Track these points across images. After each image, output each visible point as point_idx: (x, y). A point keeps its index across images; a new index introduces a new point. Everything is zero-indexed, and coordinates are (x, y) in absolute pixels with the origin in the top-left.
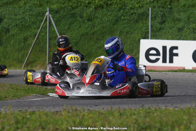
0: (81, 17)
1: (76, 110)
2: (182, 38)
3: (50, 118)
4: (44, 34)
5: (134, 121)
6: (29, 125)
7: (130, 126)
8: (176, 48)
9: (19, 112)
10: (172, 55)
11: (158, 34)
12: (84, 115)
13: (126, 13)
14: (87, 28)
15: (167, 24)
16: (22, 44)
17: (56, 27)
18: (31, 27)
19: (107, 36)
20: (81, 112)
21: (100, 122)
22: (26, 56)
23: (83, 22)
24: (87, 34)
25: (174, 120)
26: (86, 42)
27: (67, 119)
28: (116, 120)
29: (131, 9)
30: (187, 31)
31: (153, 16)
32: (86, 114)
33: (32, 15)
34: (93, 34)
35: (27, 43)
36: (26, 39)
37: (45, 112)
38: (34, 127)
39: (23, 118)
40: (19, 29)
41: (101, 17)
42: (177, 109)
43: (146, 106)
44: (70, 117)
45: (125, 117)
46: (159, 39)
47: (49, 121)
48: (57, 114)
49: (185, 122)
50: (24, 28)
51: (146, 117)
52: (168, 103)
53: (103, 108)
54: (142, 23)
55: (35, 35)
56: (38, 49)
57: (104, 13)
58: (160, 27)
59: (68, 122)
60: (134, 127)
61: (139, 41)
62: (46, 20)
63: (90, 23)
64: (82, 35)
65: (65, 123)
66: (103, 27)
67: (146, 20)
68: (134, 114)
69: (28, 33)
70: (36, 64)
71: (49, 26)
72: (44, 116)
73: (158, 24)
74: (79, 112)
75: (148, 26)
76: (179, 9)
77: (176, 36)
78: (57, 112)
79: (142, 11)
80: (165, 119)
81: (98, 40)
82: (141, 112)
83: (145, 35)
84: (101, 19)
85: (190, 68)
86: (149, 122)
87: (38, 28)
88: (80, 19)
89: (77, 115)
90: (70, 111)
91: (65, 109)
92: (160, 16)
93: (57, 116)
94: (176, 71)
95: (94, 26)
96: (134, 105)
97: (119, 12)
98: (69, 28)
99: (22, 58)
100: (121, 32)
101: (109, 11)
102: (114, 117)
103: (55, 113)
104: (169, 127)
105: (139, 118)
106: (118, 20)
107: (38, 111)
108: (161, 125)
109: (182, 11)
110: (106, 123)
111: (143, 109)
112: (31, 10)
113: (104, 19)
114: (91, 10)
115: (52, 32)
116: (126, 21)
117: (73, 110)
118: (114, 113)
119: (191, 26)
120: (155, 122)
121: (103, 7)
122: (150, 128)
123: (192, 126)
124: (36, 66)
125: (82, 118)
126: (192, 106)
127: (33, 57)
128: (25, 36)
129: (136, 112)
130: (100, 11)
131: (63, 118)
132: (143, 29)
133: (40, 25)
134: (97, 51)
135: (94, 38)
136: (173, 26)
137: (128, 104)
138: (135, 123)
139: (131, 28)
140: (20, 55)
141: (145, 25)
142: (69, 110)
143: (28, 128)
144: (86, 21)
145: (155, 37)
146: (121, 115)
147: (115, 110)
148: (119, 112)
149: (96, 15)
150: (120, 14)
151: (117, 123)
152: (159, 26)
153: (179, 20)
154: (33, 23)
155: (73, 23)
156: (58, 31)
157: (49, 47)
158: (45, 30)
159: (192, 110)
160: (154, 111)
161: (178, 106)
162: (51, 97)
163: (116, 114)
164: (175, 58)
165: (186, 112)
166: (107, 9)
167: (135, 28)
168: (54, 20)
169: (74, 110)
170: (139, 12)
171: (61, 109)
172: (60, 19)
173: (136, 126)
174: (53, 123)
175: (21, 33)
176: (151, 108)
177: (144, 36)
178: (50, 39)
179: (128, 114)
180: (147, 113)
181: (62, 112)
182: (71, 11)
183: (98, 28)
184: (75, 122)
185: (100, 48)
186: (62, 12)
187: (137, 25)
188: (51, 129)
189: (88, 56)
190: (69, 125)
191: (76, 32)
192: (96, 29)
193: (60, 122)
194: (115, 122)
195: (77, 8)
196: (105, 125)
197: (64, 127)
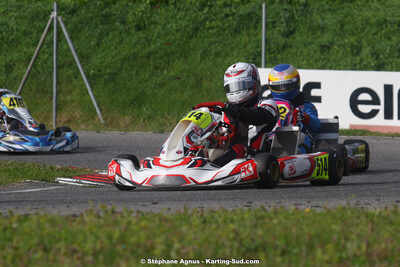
0: (123, 22)
1: (113, 212)
2: (329, 64)
3: (61, 228)
4: (46, 56)
5: (232, 235)
6: (18, 242)
7: (223, 244)
8: (317, 85)
11: (279, 56)
12: (129, 223)
13: (215, 15)
14: (135, 45)
15: (298, 37)
16: (3, 78)
17: (72, 41)
18: (20, 43)
19: (176, 61)
20: (122, 216)
21: (163, 237)
23: (128, 32)
24: (135, 56)
25: (313, 232)
26: (134, 72)
27: (94, 230)
28: (195, 233)
29: (225, 5)
30: (338, 52)
31: (269, 20)
32: (134, 221)
33: (21, 17)
34: (148, 57)
35: (12, 75)
36: (9, 67)
37: (50, 217)
38: (27, 247)
39: (5, 229)
41: (163, 21)
42: (318, 210)
43: (257, 204)
44: (100, 227)
45: (214, 226)
47: (57, 236)
48: (74, 221)
49: (335, 237)
50: (5, 45)
51: (256, 226)
52: (301, 198)
53: (169, 209)
54: (248, 34)
55: (30, 59)
56: (34, 89)
57: (170, 14)
58: (283, 41)
59: (97, 238)
60: (232, 247)
62: (51, 27)
63: (141, 34)
64: (126, 59)
65: (91, 238)
66: (168, 43)
67: (256, 28)
68: (232, 221)
69: (16, 55)
71: (57, 41)
72: (47, 226)
73: (280, 37)
74: (119, 216)
75: (259, 41)
76: (323, 6)
77: (317, 61)
78: (74, 216)
79: (248, 11)
80: (294, 230)
81: (157, 68)
82: (246, 216)
83: (255, 59)
84: (164, 26)
85: (346, 127)
86: (261, 237)
87: (35, 45)
88: (122, 27)
89: (115, 223)
90: (101, 214)
91: (91, 211)
92: (283, 20)
93: (75, 224)
95: (148, 41)
96: (230, 202)
97: (200, 13)
98: (98, 45)
100: (205, 53)
101: (179, 9)
102: (191, 227)
103: (72, 218)
104: (304, 248)
105: (242, 229)
106: (197, 29)
107: (37, 214)
108: (288, 244)
109: (329, 10)
110: (175, 239)
112: (19, 7)
113: (169, 26)
114: (142, 7)
115: (63, 53)
116: (215, 30)
117: (106, 212)
118: (192, 219)
119: (347, 41)
120: (275, 237)
121: (167, 3)
122: (264, 250)
123: (349, 245)
125: (126, 229)
126: (349, 204)
128: (8, 60)
129: (235, 217)
130: (162, 10)
131: (86, 228)
132: (250, 48)
133: (39, 38)
134: (156, 91)
135: (149, 65)
136: (309, 40)
137: (219, 200)
138: (234, 239)
139: (225, 45)
141: (253, 39)
142: (98, 212)
143: (16, 249)
144: (132, 31)
146: (204, 221)
147: (193, 213)
148: (202, 216)
149: (153, 19)
150: (202, 15)
151: (196, 238)
152: (281, 40)
153: (323, 29)
154: (25, 34)
155: (107, 34)
156: (76, 51)
157: (58, 83)
158: (48, 48)
159: (349, 212)
160: (272, 215)
161: (320, 203)
162: (61, 185)
163: (196, 221)
165: (338, 216)
166: (176, 7)
167: (233, 45)
168: (67, 29)
169: (110, 212)
170: (241, 12)
171: (83, 211)
172: (79, 26)
173: (236, 245)
174: (66, 239)
176: (267, 208)
177: (251, 60)
178: (59, 67)
179: (220, 220)
180: (257, 218)
181: (85, 216)
182: (102, 10)
183: (158, 44)
184: (110, 237)
185: (162, 85)
186: (83, 12)
187: (238, 38)
188: (63, 251)
189: (138, 101)
190: (99, 243)
191: (114, 53)
192: (153, 46)
193: (80, 238)
194: (193, 236)
195: (114, 3)
196: (173, 243)
197: (89, 246)
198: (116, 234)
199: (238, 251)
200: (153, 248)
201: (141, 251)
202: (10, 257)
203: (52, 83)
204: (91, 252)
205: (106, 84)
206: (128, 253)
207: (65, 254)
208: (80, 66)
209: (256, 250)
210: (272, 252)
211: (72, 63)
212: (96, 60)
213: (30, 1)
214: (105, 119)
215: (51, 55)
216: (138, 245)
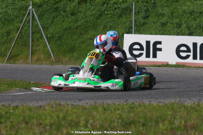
0: (65, 11)
1: (60, 105)
2: (166, 33)
3: (34, 112)
4: (27, 28)
5: (118, 116)
6: (13, 119)
7: (114, 121)
8: (160, 43)
9: (2, 107)
10: (156, 50)
11: (141, 28)
12: (67, 110)
13: (110, 8)
14: (70, 23)
15: (150, 19)
16: (5, 38)
17: (39, 21)
18: (14, 21)
19: (91, 30)
20: (64, 107)
21: (84, 117)
22: (9, 50)
23: (67, 16)
24: (70, 28)
25: (158, 115)
26: (70, 36)
27: (51, 113)
28: (100, 115)
29: (115, 3)
30: (170, 26)
31: (137, 11)
32: (70, 109)
33: (14, 9)
34: (77, 29)
35: (10, 37)
36: (8, 33)
37: (28, 107)
38: (17, 122)
39: (7, 113)
40: (2, 22)
41: (84, 11)
42: (161, 104)
43: (130, 101)
44: (53, 112)
45: (109, 112)
46: (142, 34)
47: (32, 116)
48: (40, 109)
49: (169, 117)
50: (6, 22)
51: (130, 112)
52: (152, 98)
53: (87, 103)
54: (126, 18)
55: (18, 29)
56: (20, 44)
57: (88, 8)
59: (52, 117)
60: (118, 122)
61: (123, 35)
62: (29, 14)
63: (73, 17)
64: (66, 29)
65: (49, 118)
66: (87, 22)
67: (130, 15)
68: (118, 109)
69: (12, 27)
70: (18, 58)
71: (32, 20)
72: (27, 111)
73: (142, 19)
74: (62, 107)
75: (131, 21)
76: (163, 4)
77: (160, 31)
78: (40, 106)
79: (126, 6)
80: (149, 114)
81: (81, 34)
82: (125, 107)
83: (129, 29)
84: (85, 13)
85: (174, 63)
86: (132, 117)
87: (22, 22)
88: (64, 14)
89: (61, 110)
90: (54, 105)
91: (49, 104)
92: (143, 11)
93: (41, 110)
94: (159, 66)
95: (77, 20)
96: (117, 100)
98: (52, 22)
99: (4, 52)
100: (105, 27)
101: (92, 5)
102: (98, 112)
104: (153, 123)
105: (123, 113)
106: (101, 15)
107: (22, 105)
108: (146, 121)
109: (166, 6)
110: (90, 118)
111: (127, 104)
112: (13, 4)
113: (87, 13)
114: (74, 4)
115: (35, 26)
116: (110, 15)
117: (56, 105)
118: (98, 108)
119: (174, 21)
120: (139, 118)
121: (86, 2)
122: (134, 123)
123: (176, 122)
124: (19, 60)
125: (66, 113)
126: (176, 101)
127: (16, 51)
128: (7, 29)
129: (120, 107)
130: (84, 6)
131: (46, 113)
132: (127, 24)
133: (23, 19)
134: (80, 45)
135: (77, 32)
136: (156, 20)
137: (112, 99)
138: (119, 118)
139: (114, 23)
140: (3, 49)
141: (129, 20)
142: (52, 105)
143: (12, 122)
144: (69, 16)
145: (138, 32)
146: (105, 109)
147: (99, 105)
148: (103, 107)
149: (79, 10)
150: (103, 8)
151: (100, 118)
152: (142, 21)
153: (163, 15)
154: (16, 17)
155: (57, 17)
156: (41, 25)
157: (32, 41)
158: (28, 24)
159: (176, 105)
160: (138, 107)
161: (161, 101)
162: (34, 91)
163: (100, 109)
164: (158, 53)
165: (170, 107)
166: (90, 4)
167: (119, 23)
168: (37, 15)
169: (58, 105)
170: (122, 7)
171: (45, 104)
172: (43, 13)
173: (120, 121)
174: (37, 118)
175: (4, 27)
176: (135, 103)
177: (127, 30)
178: (33, 33)
179: (112, 109)
180: (131, 108)
181: (46, 107)
182: (54, 5)
183: (82, 22)
184: (58, 117)
185: (84, 42)
186: (45, 6)
187: (121, 20)
188: (35, 123)
189: (72, 50)
190: (53, 120)
191: (60, 27)
192: (79, 23)
193: (43, 117)
194: (99, 117)
195: (60, 2)
196: (89, 120)
197: (48, 121)
198: (61, 116)
199: (121, 124)
200: (79, 122)
201: (73, 124)
202: (9, 127)
203: (29, 41)
204: (49, 124)
205: (56, 42)
206: (67, 125)
207: (36, 125)
208: (43, 33)
209: (130, 124)
210: (138, 125)
211: (39, 31)
212: (51, 30)
213: (19, 1)
214: (55, 59)
215: (29, 27)
216: (72, 121)
